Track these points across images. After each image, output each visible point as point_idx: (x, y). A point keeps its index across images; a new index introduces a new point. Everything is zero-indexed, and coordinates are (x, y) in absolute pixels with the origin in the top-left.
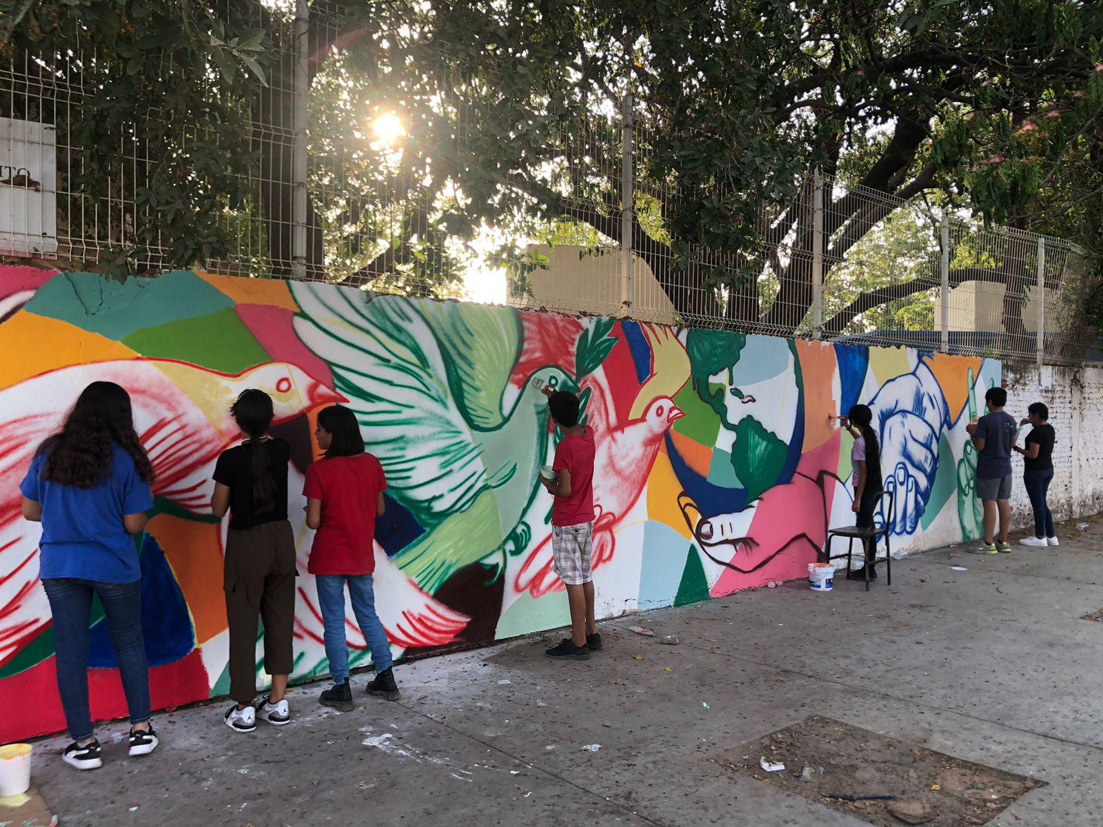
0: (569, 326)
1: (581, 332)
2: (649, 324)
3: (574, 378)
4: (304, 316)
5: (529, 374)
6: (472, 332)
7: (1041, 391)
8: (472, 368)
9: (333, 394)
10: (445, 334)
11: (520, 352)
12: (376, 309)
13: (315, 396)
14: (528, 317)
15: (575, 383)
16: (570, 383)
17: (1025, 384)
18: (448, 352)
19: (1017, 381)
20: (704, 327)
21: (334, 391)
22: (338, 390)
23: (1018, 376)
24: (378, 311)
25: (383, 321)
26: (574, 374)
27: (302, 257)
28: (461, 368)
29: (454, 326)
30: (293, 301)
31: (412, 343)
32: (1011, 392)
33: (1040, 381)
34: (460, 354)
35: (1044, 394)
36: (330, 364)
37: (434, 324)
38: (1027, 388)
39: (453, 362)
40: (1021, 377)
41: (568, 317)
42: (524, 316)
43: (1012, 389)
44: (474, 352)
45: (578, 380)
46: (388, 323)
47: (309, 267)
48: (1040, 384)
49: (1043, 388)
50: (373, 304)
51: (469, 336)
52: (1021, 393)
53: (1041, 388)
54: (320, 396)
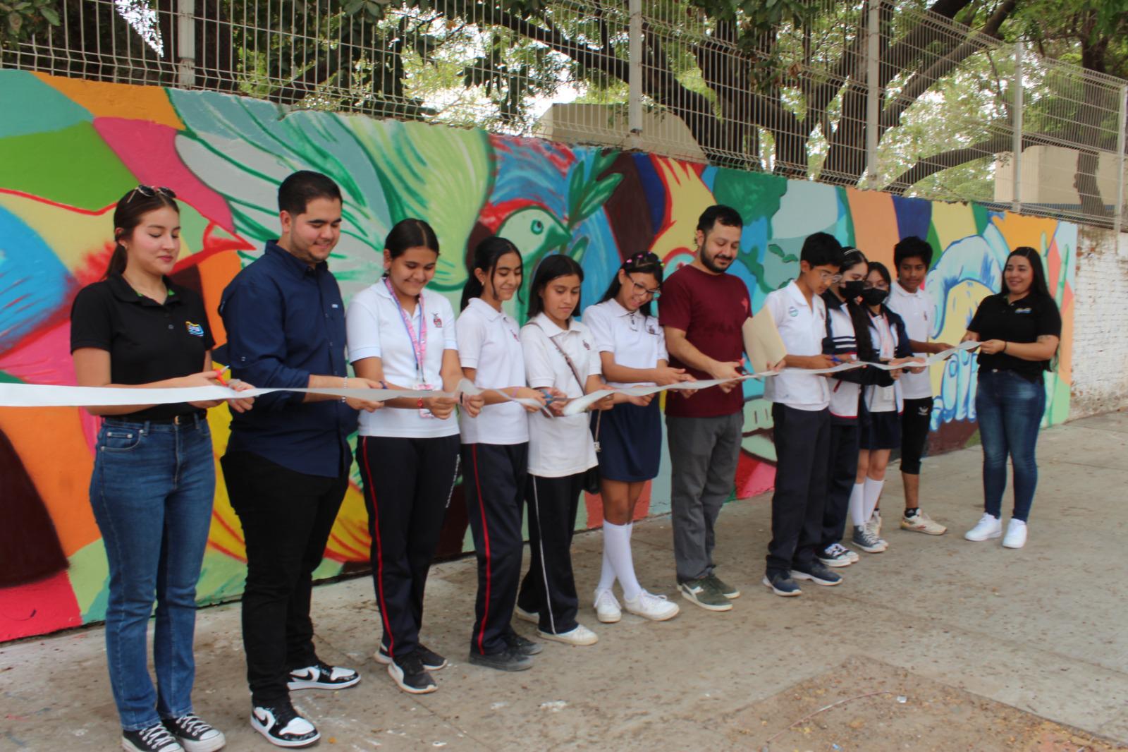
0: (558, 157)
1: (576, 166)
2: (665, 158)
3: (565, 223)
4: (192, 135)
5: (504, 217)
6: (425, 160)
7: (1118, 261)
8: (425, 207)
9: (232, 238)
10: (388, 163)
11: (490, 190)
12: (292, 127)
13: (208, 241)
14: (501, 143)
15: (567, 230)
16: (560, 231)
17: (1101, 253)
18: (391, 186)
19: (1093, 250)
20: (736, 167)
21: (234, 234)
22: (239, 233)
23: (1094, 244)
24: (295, 131)
25: (301, 144)
26: (565, 218)
27: (188, 59)
28: (409, 207)
29: (399, 152)
30: (175, 115)
31: (342, 173)
32: (1086, 261)
33: (1116, 249)
34: (407, 188)
35: (1121, 265)
36: (227, 199)
37: (371, 149)
38: (1103, 257)
39: (399, 199)
40: (1097, 245)
41: (557, 144)
42: (497, 141)
43: (1087, 257)
44: (428, 187)
45: (571, 225)
46: (308, 147)
47: (198, 72)
48: (1117, 254)
49: (1119, 258)
50: (287, 121)
51: (421, 166)
52: (1096, 262)
53: (1117, 258)
54: (216, 241)
